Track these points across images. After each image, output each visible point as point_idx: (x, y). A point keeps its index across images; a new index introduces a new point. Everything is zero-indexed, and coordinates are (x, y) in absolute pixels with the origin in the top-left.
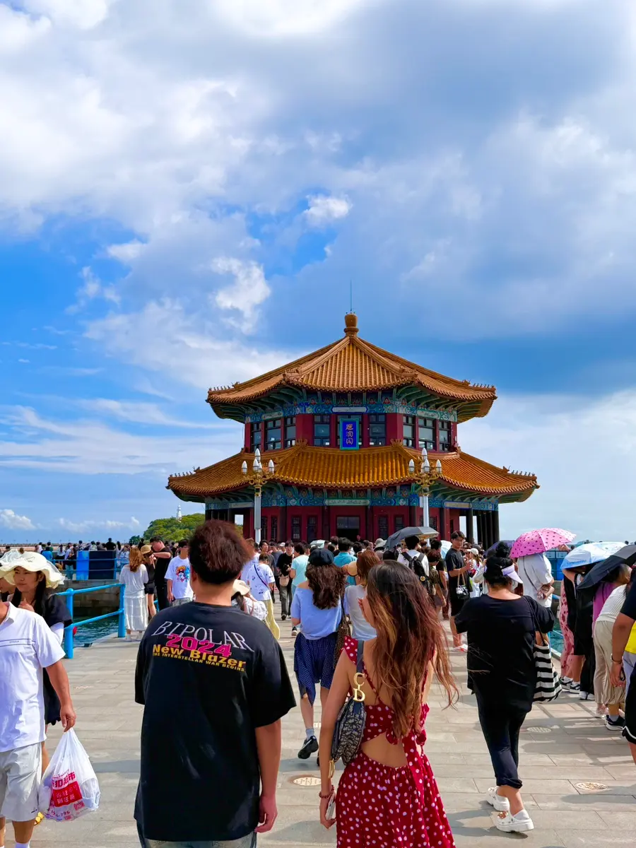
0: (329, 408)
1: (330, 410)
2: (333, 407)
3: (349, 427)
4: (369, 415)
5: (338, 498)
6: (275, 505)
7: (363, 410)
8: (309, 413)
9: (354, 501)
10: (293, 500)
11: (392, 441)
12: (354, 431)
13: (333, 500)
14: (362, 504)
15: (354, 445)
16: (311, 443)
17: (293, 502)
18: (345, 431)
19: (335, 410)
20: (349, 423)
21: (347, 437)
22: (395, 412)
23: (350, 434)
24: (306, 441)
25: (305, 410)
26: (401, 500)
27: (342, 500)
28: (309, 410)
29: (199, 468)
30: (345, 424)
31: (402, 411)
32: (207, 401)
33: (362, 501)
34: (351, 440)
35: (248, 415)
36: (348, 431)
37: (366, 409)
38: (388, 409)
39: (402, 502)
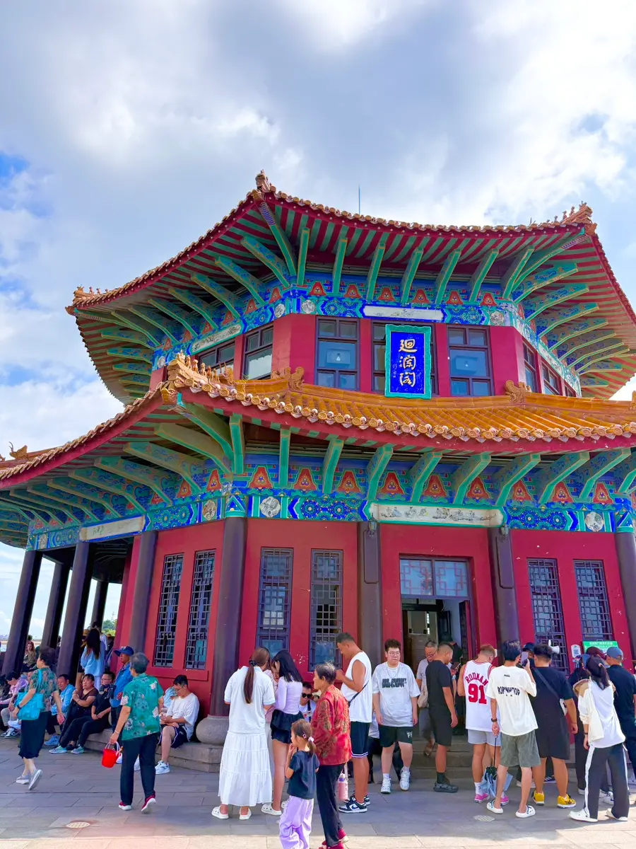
0: (355, 305)
1: (357, 310)
2: (364, 305)
3: (407, 345)
4: (451, 327)
5: (407, 500)
6: (208, 517)
7: (436, 316)
8: (308, 312)
9: (453, 511)
10: (271, 501)
11: (509, 384)
12: (419, 355)
13: (392, 507)
14: (476, 523)
15: (418, 388)
16: (308, 378)
17: (268, 507)
18: (396, 354)
19: (370, 311)
20: (405, 336)
21: (401, 370)
22: (508, 324)
23: (409, 362)
24: (300, 372)
25: (298, 308)
26: (592, 515)
27: (418, 508)
28: (309, 307)
29: (25, 448)
30: (397, 338)
31: (522, 328)
32: (70, 310)
33: (479, 513)
34: (411, 377)
35: (160, 353)
36: (404, 354)
37: (442, 316)
38: (494, 318)
39: (594, 522)
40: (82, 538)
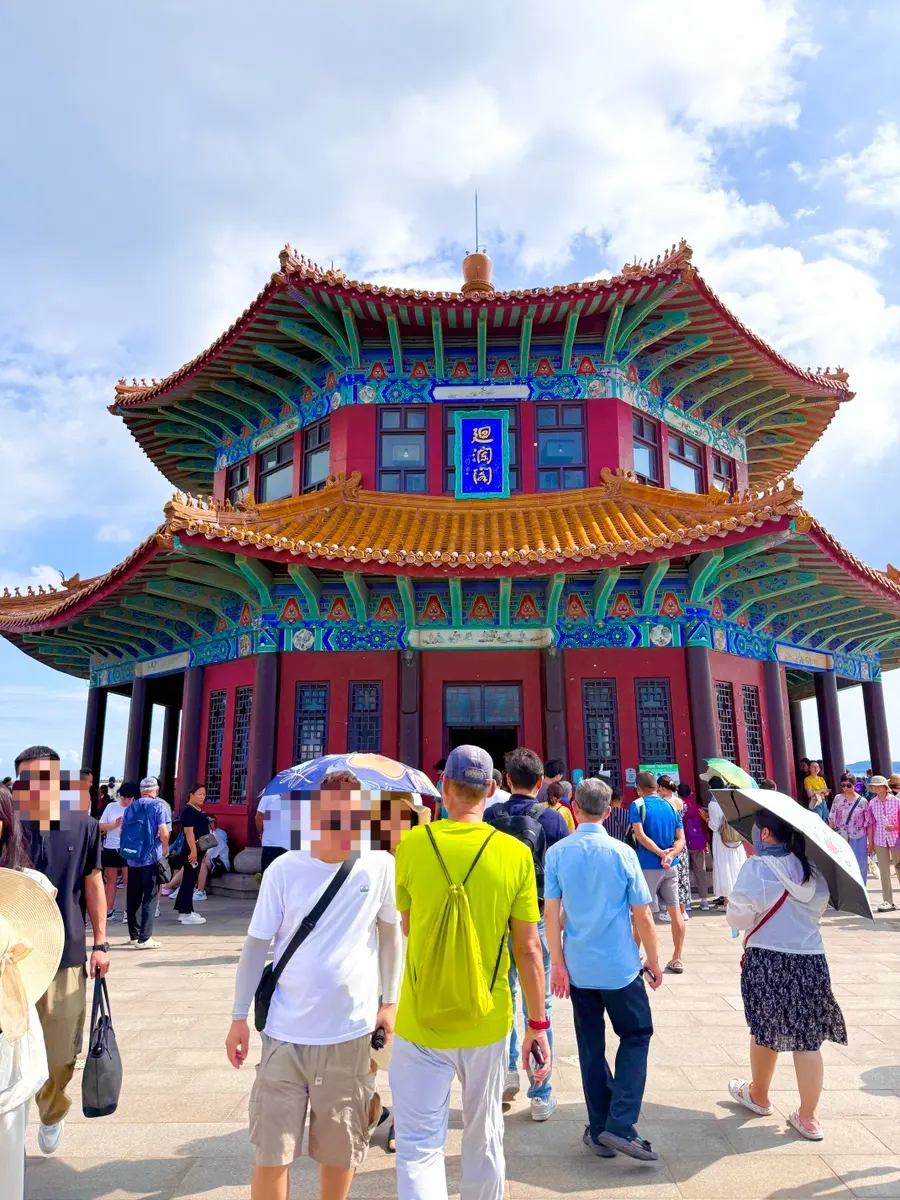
0: (423, 387)
1: (425, 393)
2: (435, 385)
3: (481, 435)
4: (539, 404)
5: (450, 624)
6: (244, 652)
7: (521, 392)
8: (367, 401)
9: (501, 633)
10: (304, 633)
11: (605, 472)
12: (496, 446)
13: (435, 632)
14: (527, 644)
15: (495, 485)
16: (370, 483)
17: (301, 640)
18: (469, 446)
19: (441, 393)
20: (479, 423)
21: (475, 465)
22: (609, 395)
23: (483, 455)
24: (357, 476)
25: (355, 396)
26: (658, 629)
27: (463, 632)
28: (368, 395)
29: (77, 575)
30: (469, 426)
31: (630, 396)
33: (530, 633)
34: (487, 473)
35: (221, 451)
36: (478, 445)
37: (528, 391)
38: (593, 389)
39: (660, 637)
40: (137, 674)
